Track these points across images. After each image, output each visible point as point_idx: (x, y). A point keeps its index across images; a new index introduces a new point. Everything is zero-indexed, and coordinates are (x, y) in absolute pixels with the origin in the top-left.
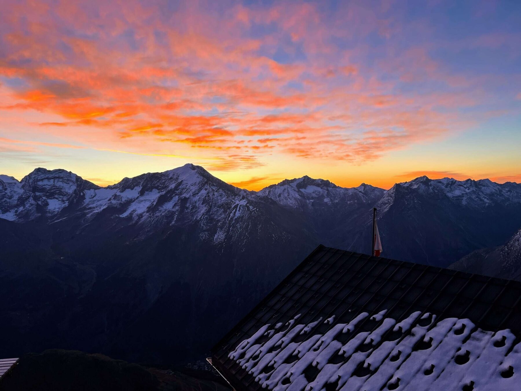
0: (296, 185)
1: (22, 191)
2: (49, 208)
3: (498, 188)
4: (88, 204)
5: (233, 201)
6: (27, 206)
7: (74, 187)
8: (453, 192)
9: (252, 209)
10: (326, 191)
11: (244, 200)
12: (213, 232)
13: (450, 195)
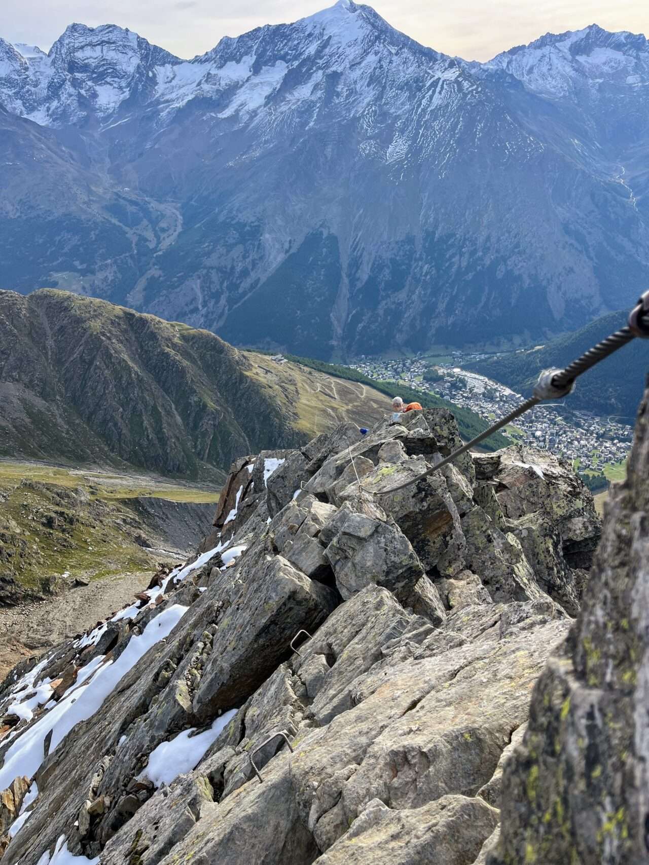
0: (568, 46)
1: (51, 71)
2: (99, 103)
4: (163, 94)
5: (429, 74)
6: (63, 99)
7: (136, 61)
9: (467, 89)
10: (635, 61)
11: (454, 70)
12: (385, 140)
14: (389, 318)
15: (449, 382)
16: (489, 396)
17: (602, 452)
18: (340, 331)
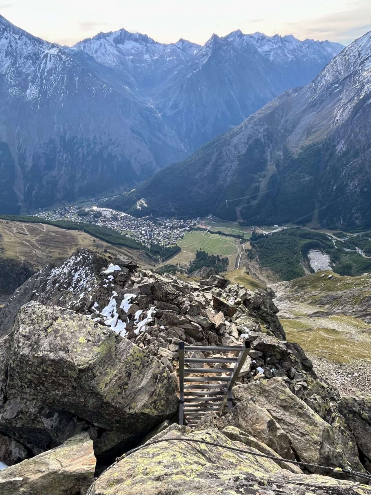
0: (112, 39)
3: (300, 45)
8: (263, 48)
10: (145, 47)
12: (24, 88)
13: (259, 50)
14: (50, 185)
15: (92, 215)
16: (115, 218)
17: (174, 235)
18: (22, 197)
